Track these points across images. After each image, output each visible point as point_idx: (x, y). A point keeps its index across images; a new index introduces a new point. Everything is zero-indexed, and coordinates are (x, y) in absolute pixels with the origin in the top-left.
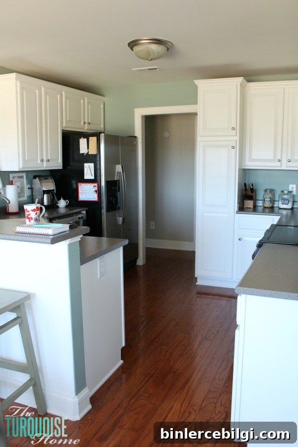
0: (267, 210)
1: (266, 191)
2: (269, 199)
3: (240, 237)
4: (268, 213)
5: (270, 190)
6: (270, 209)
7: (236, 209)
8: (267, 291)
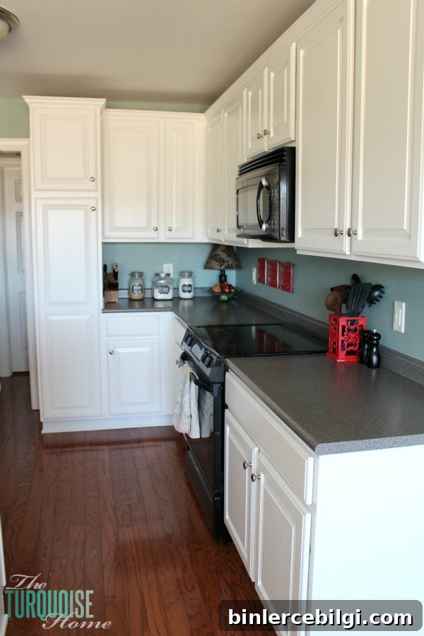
0: (137, 304)
1: (133, 275)
2: (140, 288)
3: (111, 349)
4: (138, 308)
5: (139, 273)
6: (140, 302)
7: (102, 306)
8: (364, 441)
